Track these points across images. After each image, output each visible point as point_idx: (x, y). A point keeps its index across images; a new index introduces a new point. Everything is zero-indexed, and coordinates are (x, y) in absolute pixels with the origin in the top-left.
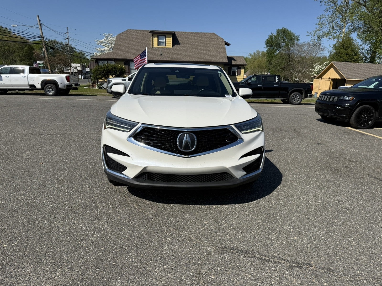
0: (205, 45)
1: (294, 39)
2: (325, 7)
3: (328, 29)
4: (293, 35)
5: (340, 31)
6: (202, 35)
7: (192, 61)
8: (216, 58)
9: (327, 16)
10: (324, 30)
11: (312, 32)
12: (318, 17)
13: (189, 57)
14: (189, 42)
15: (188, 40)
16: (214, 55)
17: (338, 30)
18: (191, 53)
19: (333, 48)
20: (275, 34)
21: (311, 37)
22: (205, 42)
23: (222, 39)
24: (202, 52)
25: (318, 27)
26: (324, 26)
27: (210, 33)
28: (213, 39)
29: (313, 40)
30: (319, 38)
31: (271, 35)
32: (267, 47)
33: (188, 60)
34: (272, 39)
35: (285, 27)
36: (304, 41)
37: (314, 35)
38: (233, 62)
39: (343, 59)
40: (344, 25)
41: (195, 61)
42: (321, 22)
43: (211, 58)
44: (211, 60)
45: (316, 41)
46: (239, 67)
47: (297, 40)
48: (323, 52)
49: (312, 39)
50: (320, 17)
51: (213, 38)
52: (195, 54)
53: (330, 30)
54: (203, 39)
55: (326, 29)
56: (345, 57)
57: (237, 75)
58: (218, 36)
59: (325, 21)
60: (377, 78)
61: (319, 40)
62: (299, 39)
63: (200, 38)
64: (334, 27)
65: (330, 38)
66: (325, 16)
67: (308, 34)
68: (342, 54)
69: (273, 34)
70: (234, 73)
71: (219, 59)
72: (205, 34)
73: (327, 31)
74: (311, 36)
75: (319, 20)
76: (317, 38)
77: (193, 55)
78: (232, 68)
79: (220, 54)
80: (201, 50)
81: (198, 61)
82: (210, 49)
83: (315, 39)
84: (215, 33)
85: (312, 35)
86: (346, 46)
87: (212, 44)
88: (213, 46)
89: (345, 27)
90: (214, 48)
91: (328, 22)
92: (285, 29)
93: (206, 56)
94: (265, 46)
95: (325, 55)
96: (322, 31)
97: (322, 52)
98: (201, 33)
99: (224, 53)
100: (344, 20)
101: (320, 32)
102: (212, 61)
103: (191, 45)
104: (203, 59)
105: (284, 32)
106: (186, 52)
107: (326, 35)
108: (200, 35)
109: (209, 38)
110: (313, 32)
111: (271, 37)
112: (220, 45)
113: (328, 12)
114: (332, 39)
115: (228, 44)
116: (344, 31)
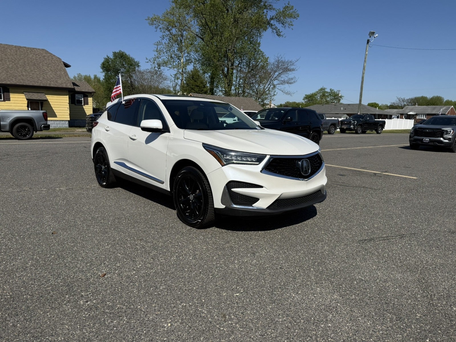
0: (35, 64)
1: (135, 65)
2: (161, 34)
3: (166, 57)
4: (133, 60)
5: (178, 60)
6: (27, 50)
7: (21, 84)
8: (56, 81)
9: (164, 44)
10: (162, 58)
11: (151, 59)
12: (155, 44)
13: (14, 79)
14: (8, 58)
15: (6, 55)
16: (52, 78)
17: (176, 60)
18: (16, 73)
19: (174, 77)
20: (111, 56)
21: (151, 65)
22: (35, 60)
23: (59, 58)
24: (33, 74)
25: (156, 53)
26: (163, 54)
27: (39, 49)
28: (46, 58)
29: (153, 68)
30: (159, 65)
31: (107, 57)
32: (104, 71)
33: (13, 83)
34: (108, 62)
35: (123, 51)
36: (147, 68)
37: (154, 63)
38: (77, 89)
39: (194, 90)
40: (181, 55)
41: (25, 84)
42: (159, 49)
43: (49, 82)
44: (50, 84)
45: (156, 69)
46: (86, 95)
47: (138, 67)
48: (167, 82)
49: (152, 66)
50: (157, 43)
51: (45, 56)
52: (23, 75)
53: (168, 59)
54: (31, 56)
55: (165, 57)
56: (197, 89)
57: (84, 105)
58: (52, 54)
59: (162, 49)
60: (268, 111)
61: (160, 68)
62: (139, 65)
63: (25, 54)
64: (172, 56)
65: (170, 67)
66: (162, 43)
67: (147, 61)
68: (193, 85)
69: (108, 57)
70: (80, 102)
71: (60, 84)
72: (32, 49)
73: (166, 60)
74: (150, 63)
75: (156, 46)
76: (157, 66)
77: (20, 76)
78: (77, 95)
79: (60, 78)
80: (32, 71)
81: (31, 84)
82: (44, 69)
83: (155, 67)
84: (47, 50)
85: (152, 62)
86: (196, 77)
87: (46, 64)
88: (48, 67)
89: (183, 57)
90: (50, 69)
91: (166, 50)
92: (123, 53)
93: (41, 79)
94: (101, 70)
95: (168, 84)
96: (161, 59)
97: (165, 82)
98: (25, 47)
99: (66, 76)
100: (180, 49)
101: (159, 59)
102: (52, 86)
103: (13, 62)
104: (38, 82)
105: (121, 56)
106: (7, 72)
107: (165, 63)
108: (24, 50)
109: (39, 55)
110: (153, 59)
111: (107, 60)
112: (58, 66)
113: (165, 39)
114: (172, 68)
115: (67, 66)
116: (182, 61)
